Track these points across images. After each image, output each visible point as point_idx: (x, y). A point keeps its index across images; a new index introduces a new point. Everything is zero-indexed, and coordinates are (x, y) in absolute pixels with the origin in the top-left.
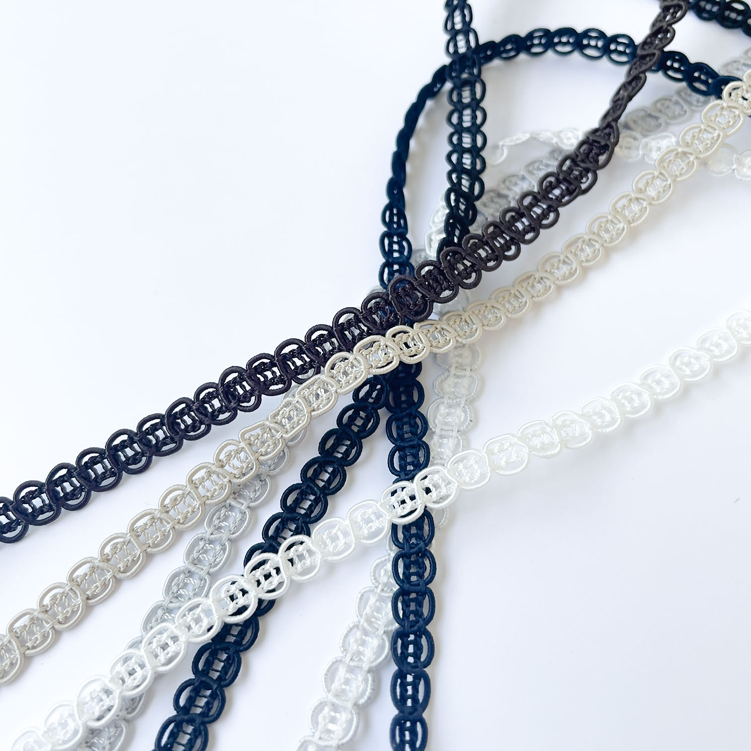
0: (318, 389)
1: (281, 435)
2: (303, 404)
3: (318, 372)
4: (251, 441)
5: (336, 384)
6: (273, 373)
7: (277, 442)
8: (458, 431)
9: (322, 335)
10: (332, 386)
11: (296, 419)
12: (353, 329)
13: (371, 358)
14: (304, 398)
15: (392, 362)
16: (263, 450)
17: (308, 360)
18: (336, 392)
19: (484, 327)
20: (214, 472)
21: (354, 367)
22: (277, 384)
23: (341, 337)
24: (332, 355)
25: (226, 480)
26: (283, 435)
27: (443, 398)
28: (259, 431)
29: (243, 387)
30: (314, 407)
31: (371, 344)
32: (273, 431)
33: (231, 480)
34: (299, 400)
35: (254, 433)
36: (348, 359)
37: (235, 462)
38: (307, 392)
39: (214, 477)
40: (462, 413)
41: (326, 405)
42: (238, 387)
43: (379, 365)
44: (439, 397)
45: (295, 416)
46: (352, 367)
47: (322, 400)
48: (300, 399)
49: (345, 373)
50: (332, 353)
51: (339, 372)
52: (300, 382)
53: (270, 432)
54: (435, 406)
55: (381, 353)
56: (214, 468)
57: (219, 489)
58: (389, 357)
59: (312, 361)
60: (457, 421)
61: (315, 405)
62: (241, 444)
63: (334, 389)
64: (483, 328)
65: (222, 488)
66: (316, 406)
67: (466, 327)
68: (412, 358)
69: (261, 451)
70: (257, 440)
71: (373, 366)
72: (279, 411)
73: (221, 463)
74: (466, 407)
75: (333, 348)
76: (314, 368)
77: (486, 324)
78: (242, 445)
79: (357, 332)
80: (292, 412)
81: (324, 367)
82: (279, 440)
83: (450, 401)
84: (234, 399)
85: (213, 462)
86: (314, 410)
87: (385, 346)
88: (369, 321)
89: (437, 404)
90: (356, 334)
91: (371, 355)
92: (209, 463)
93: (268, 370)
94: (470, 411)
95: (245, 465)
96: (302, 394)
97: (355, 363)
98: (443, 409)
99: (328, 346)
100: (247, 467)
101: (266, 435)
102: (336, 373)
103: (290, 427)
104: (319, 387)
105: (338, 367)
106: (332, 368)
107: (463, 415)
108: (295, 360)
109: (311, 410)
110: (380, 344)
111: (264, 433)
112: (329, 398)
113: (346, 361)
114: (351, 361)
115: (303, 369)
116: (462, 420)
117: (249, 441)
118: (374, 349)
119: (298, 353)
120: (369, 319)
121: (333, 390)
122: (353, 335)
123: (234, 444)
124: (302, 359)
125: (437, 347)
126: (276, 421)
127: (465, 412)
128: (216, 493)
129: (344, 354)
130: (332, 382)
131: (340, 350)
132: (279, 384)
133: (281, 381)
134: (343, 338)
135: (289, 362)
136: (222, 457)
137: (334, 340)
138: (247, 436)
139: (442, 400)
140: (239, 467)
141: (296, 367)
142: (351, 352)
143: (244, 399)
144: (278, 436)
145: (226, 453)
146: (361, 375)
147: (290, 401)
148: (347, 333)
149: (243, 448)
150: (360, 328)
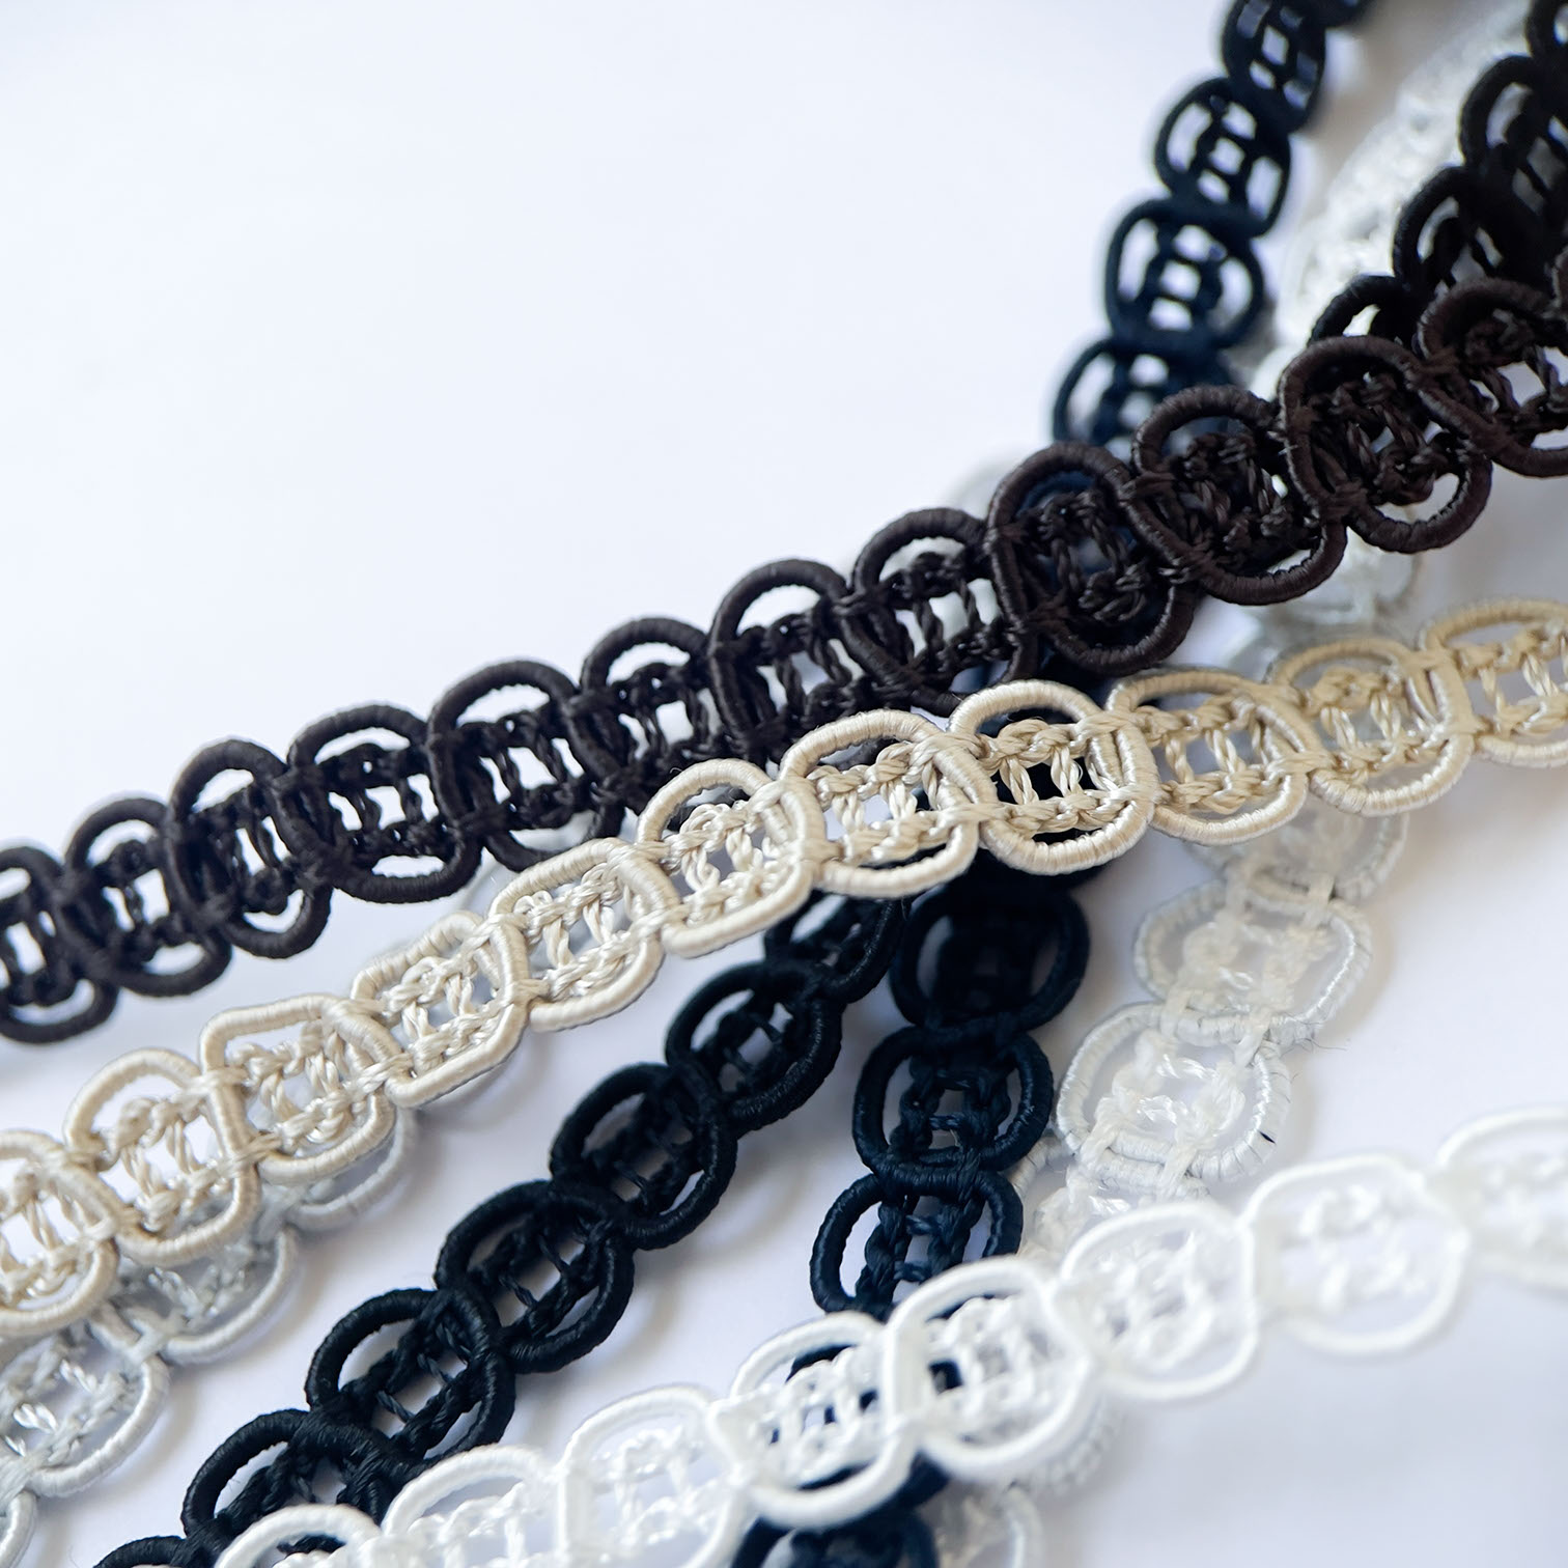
0: (590, 905)
1: (381, 1077)
2: (505, 955)
3: (610, 828)
4: (250, 1076)
5: (666, 899)
6: (410, 799)
7: (358, 1107)
8: (1188, 1173)
9: (659, 669)
10: (649, 908)
11: (460, 1022)
12: (800, 660)
13: (847, 815)
14: (523, 931)
15: (943, 847)
16: (288, 1129)
17: (575, 769)
18: (657, 934)
19: (1488, 743)
20: (54, 1186)
21: (766, 842)
22: (412, 853)
23: (735, 687)
24: (686, 764)
25: (99, 1231)
26: (391, 1082)
27: (1161, 1001)
28: (291, 1039)
29: (262, 841)
30: (550, 984)
31: (872, 749)
32: (351, 1051)
33: (120, 1239)
34: (500, 940)
35: (271, 1041)
36: (746, 798)
37: (159, 1158)
38: (538, 908)
39: (52, 1208)
40: (1235, 1092)
41: (606, 985)
42: (243, 835)
43: (878, 855)
44: (1145, 997)
45: (461, 1009)
46: (757, 843)
47: (594, 961)
48: (504, 931)
49: (722, 863)
50: (682, 757)
51: (699, 848)
52: (518, 860)
53: (337, 1056)
54: (1117, 1039)
55: (901, 801)
56: (54, 1164)
57: (58, 1270)
58: (934, 824)
59: (589, 775)
60: (1198, 1127)
61: (556, 978)
62: (201, 1080)
63: (654, 920)
64: (1477, 748)
65: (71, 1265)
66: (562, 981)
67: (1396, 727)
68: (1044, 847)
69: (281, 1132)
70: (273, 1078)
71: (849, 852)
72: (408, 965)
73: (93, 1148)
74: (1261, 1065)
75: (697, 731)
76: (595, 808)
77: (1509, 726)
78: (206, 1084)
79: (813, 680)
80: (455, 981)
81: (638, 813)
82: (366, 1098)
83: (1189, 1025)
84: (220, 887)
85: (61, 1140)
86: (548, 999)
87: (929, 767)
88: (874, 637)
89: (1125, 1032)
90: (808, 687)
91: (852, 800)
92: (45, 1137)
93: (387, 783)
94: (1276, 1091)
95: (195, 1182)
96: (519, 910)
97: (773, 822)
98: (1150, 1060)
99: (673, 720)
100: (204, 1193)
101: (318, 1061)
102: (684, 852)
103: (428, 1048)
104: (599, 897)
105: (699, 826)
106: (674, 825)
107: (1237, 1102)
108: (523, 758)
109: (536, 991)
110: (908, 755)
111: (315, 1054)
112: (624, 958)
113: (741, 804)
114: (758, 808)
115: (547, 808)
116: (1224, 1127)
117: (242, 1073)
118: (877, 773)
119: (539, 730)
120: (878, 629)
121: (646, 923)
122: (794, 692)
123: (167, 1074)
124: (551, 760)
125: (1200, 811)
126: (377, 1006)
127: (1250, 1090)
128: (40, 1284)
129: (738, 770)
130: (649, 887)
131: (724, 751)
132: (424, 853)
133: (434, 840)
134: (746, 694)
135: (489, 764)
136: (109, 1120)
137: (705, 697)
138: (235, 1049)
139: (1154, 1012)
140: (172, 1184)
141: (518, 792)
142: (771, 766)
143: (258, 898)
144: (366, 1078)
145: (129, 1106)
146: (782, 882)
147: (461, 930)
148: (768, 672)
149: (204, 1100)
150: (829, 661)
